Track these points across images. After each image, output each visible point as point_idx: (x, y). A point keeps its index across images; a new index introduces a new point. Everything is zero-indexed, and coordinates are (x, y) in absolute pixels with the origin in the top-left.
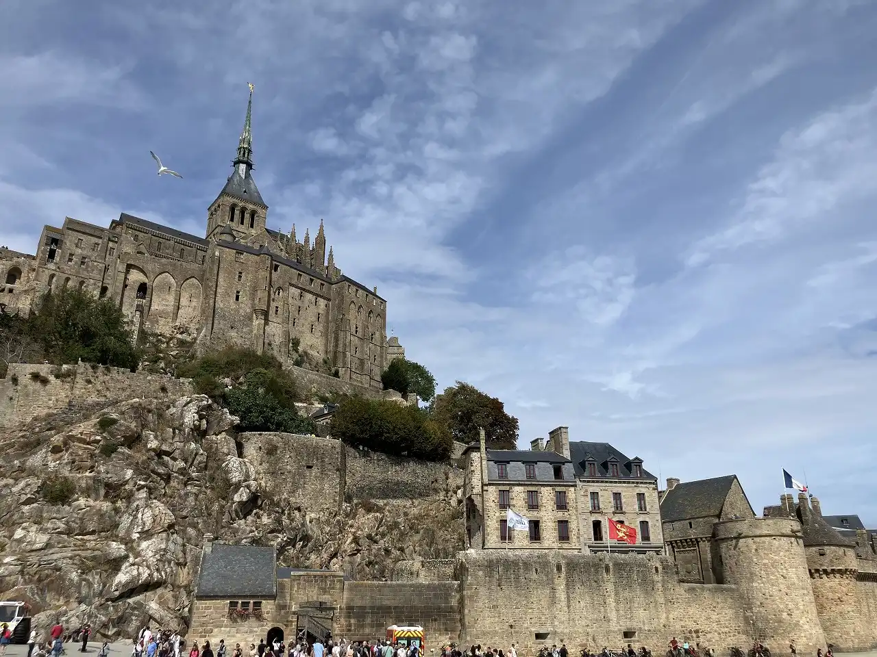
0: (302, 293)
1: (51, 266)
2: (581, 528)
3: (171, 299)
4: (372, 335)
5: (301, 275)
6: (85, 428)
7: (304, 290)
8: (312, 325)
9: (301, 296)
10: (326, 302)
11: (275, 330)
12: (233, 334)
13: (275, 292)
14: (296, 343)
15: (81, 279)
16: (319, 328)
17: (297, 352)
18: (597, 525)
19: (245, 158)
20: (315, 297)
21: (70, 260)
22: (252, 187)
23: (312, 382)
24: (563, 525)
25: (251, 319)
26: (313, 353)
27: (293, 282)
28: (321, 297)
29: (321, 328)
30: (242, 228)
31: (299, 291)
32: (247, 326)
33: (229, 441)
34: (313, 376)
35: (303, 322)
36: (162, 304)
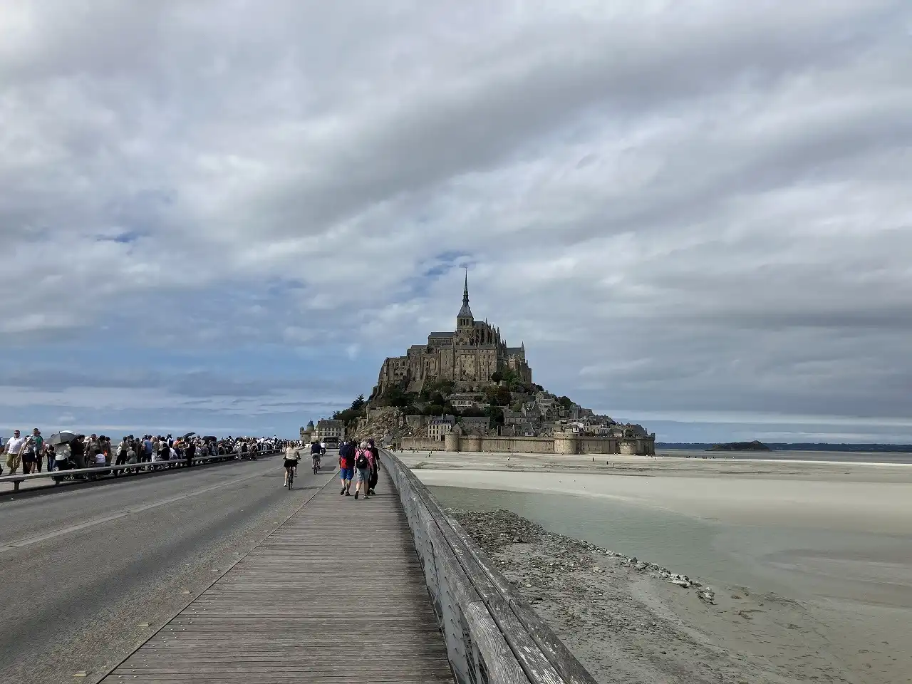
1: (409, 361)
2: (440, 431)
3: (434, 364)
6: (381, 419)
11: (457, 370)
12: (446, 374)
13: (457, 359)
14: (465, 372)
16: (473, 365)
18: (442, 431)
19: (466, 301)
20: (470, 355)
21: (413, 358)
22: (468, 309)
23: (463, 385)
24: (438, 431)
25: (450, 368)
26: (470, 373)
30: (464, 327)
33: (401, 418)
34: (464, 382)
35: (467, 365)
36: (432, 366)
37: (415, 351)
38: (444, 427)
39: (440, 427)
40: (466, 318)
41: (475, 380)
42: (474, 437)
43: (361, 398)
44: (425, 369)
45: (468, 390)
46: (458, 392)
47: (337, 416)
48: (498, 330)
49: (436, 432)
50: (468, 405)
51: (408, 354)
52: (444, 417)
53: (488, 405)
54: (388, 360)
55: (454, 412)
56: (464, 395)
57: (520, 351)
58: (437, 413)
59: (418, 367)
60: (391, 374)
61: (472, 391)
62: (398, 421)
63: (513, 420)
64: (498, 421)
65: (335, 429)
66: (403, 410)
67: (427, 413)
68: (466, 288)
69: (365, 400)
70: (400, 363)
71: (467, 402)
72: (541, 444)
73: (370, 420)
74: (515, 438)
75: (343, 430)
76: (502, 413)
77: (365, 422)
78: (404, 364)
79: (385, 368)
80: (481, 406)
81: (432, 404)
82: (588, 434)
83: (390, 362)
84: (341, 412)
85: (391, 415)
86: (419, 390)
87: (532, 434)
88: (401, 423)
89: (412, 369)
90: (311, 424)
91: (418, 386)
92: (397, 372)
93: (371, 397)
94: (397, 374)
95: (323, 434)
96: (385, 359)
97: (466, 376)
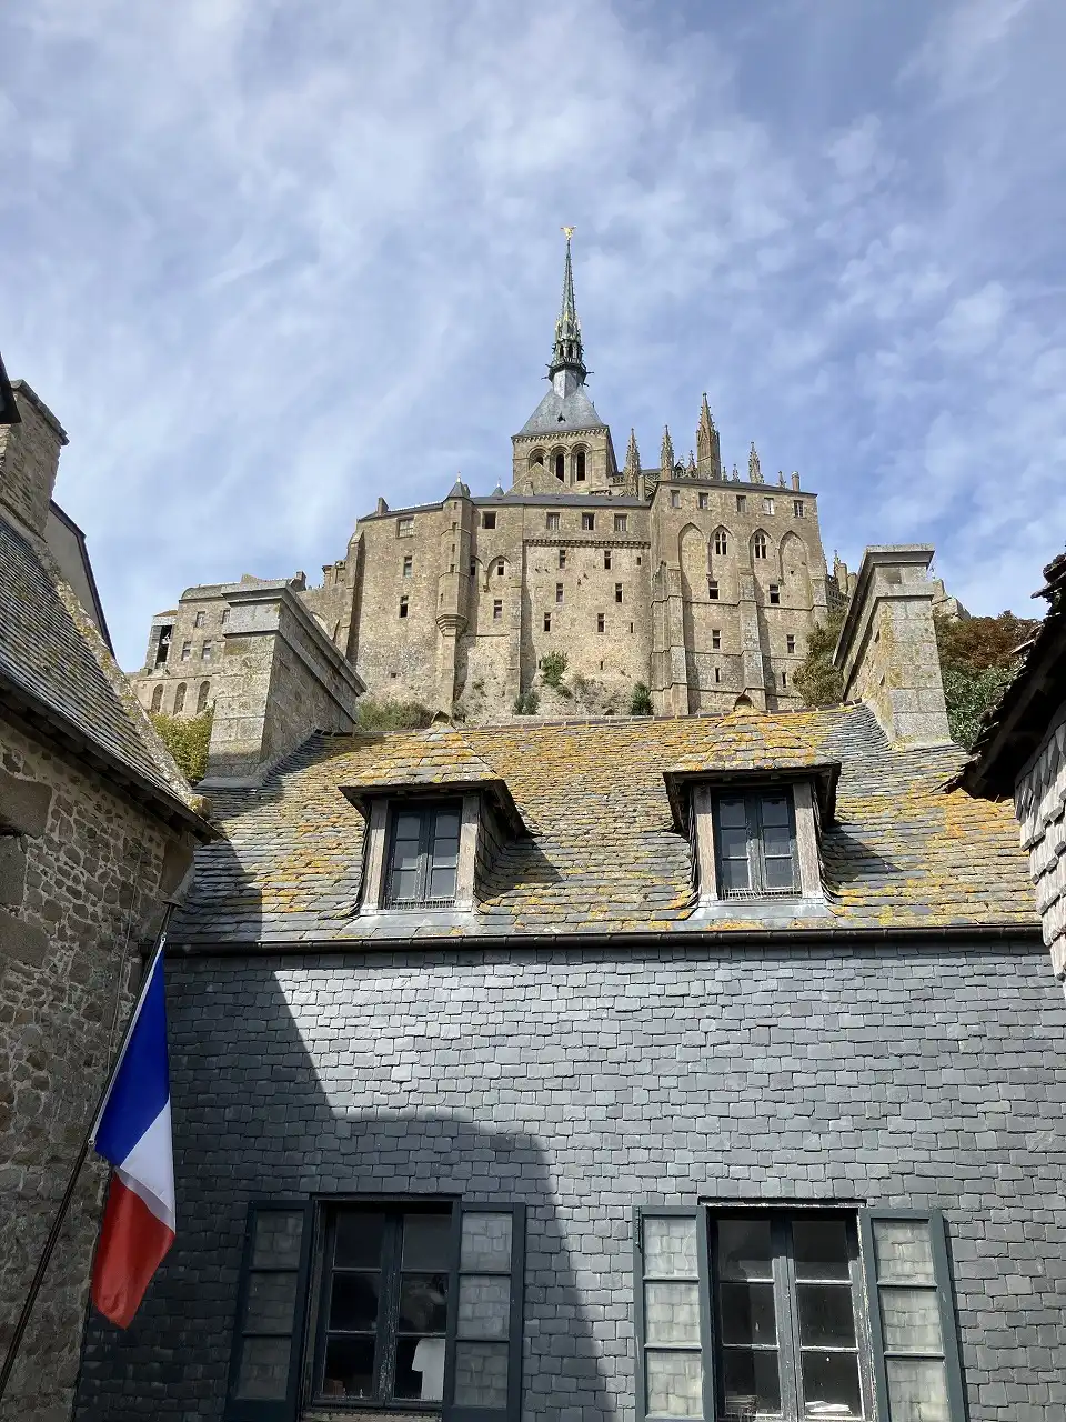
0: (562, 552)
4: (773, 587)
5: (557, 515)
7: (568, 543)
8: (601, 616)
9: (562, 560)
10: (636, 553)
11: (492, 653)
13: (489, 573)
14: (555, 667)
15: (202, 680)
16: (620, 615)
17: (555, 684)
20: (602, 551)
21: (186, 652)
25: (431, 644)
26: (611, 677)
27: (537, 536)
28: (621, 545)
29: (628, 615)
31: (556, 550)
32: (424, 661)
35: (575, 616)
37: (206, 607)
40: (571, 440)
97: (566, 693)
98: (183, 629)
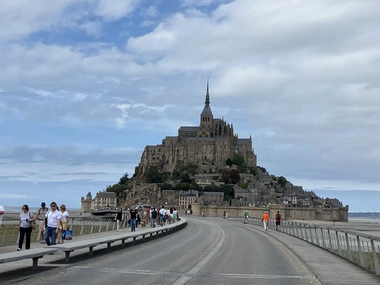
1: (164, 149)
2: (187, 202)
3: (183, 152)
4: (225, 151)
5: (206, 141)
6: (144, 192)
9: (207, 146)
11: (200, 156)
12: (192, 159)
13: (200, 148)
14: (206, 158)
16: (212, 152)
18: (189, 202)
19: (207, 102)
20: (210, 145)
21: (167, 146)
23: (205, 168)
24: (186, 202)
25: (195, 155)
26: (210, 159)
28: (212, 145)
30: (206, 123)
32: (194, 157)
33: (159, 192)
34: (206, 166)
35: (208, 152)
36: (181, 153)
37: (168, 141)
38: (190, 199)
39: (188, 199)
40: (207, 116)
41: (213, 164)
42: (212, 206)
43: (126, 175)
44: (176, 155)
45: (208, 171)
46: (201, 173)
47: (109, 190)
48: (232, 126)
49: (184, 203)
50: (208, 183)
51: (163, 143)
52: (191, 192)
53: (223, 183)
54: (148, 147)
55: (198, 188)
56: (205, 175)
57: (248, 142)
58: (186, 189)
59: (171, 153)
60: (150, 158)
61: (211, 172)
62: (157, 194)
63: (240, 195)
64: (229, 195)
65: (110, 199)
66: (161, 186)
67: (178, 188)
68: (208, 92)
69: (130, 177)
70: (157, 150)
71: (207, 181)
72: (260, 212)
73: (136, 192)
74: (242, 208)
75: (116, 199)
76: (233, 189)
77: (132, 194)
78: (160, 150)
79: (146, 153)
80: (218, 184)
81: (182, 182)
82: (294, 206)
83: (149, 149)
84: (112, 186)
85: (151, 190)
86: (171, 170)
87: (254, 205)
88: (159, 195)
89: (166, 155)
90: (89, 195)
91: (171, 168)
92: (154, 156)
93: (135, 175)
94: (154, 158)
95: (101, 202)
96: (146, 146)
97: (207, 161)
98: (166, 143)
